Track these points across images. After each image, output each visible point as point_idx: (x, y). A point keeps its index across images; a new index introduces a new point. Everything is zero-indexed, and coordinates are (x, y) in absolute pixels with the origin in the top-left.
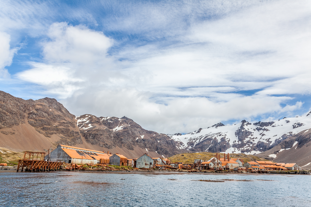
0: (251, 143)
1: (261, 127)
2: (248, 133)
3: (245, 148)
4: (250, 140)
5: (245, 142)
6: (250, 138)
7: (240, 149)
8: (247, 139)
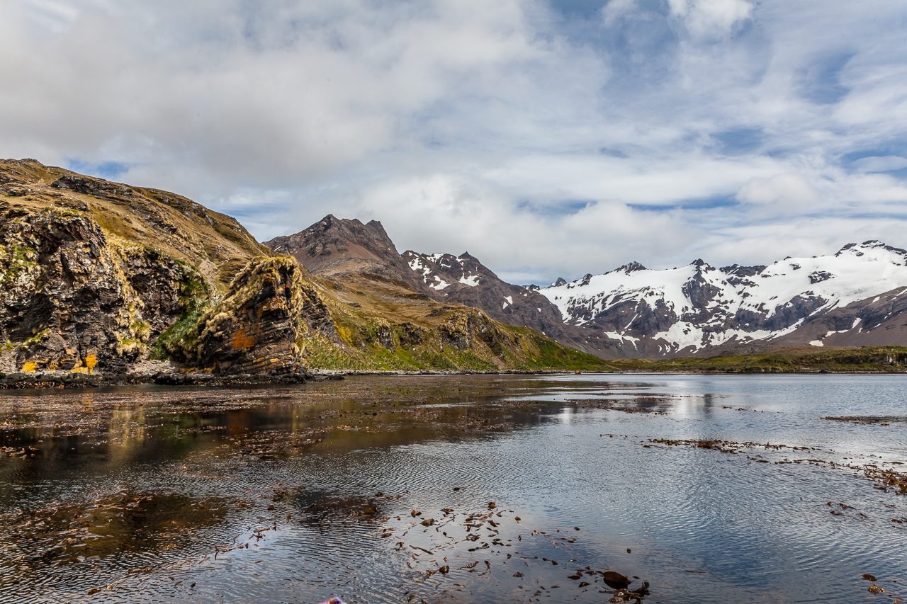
0: (723, 312)
1: (739, 278)
2: (712, 291)
3: (712, 323)
4: (719, 306)
5: (709, 311)
6: (718, 301)
7: (700, 325)
8: (712, 304)
